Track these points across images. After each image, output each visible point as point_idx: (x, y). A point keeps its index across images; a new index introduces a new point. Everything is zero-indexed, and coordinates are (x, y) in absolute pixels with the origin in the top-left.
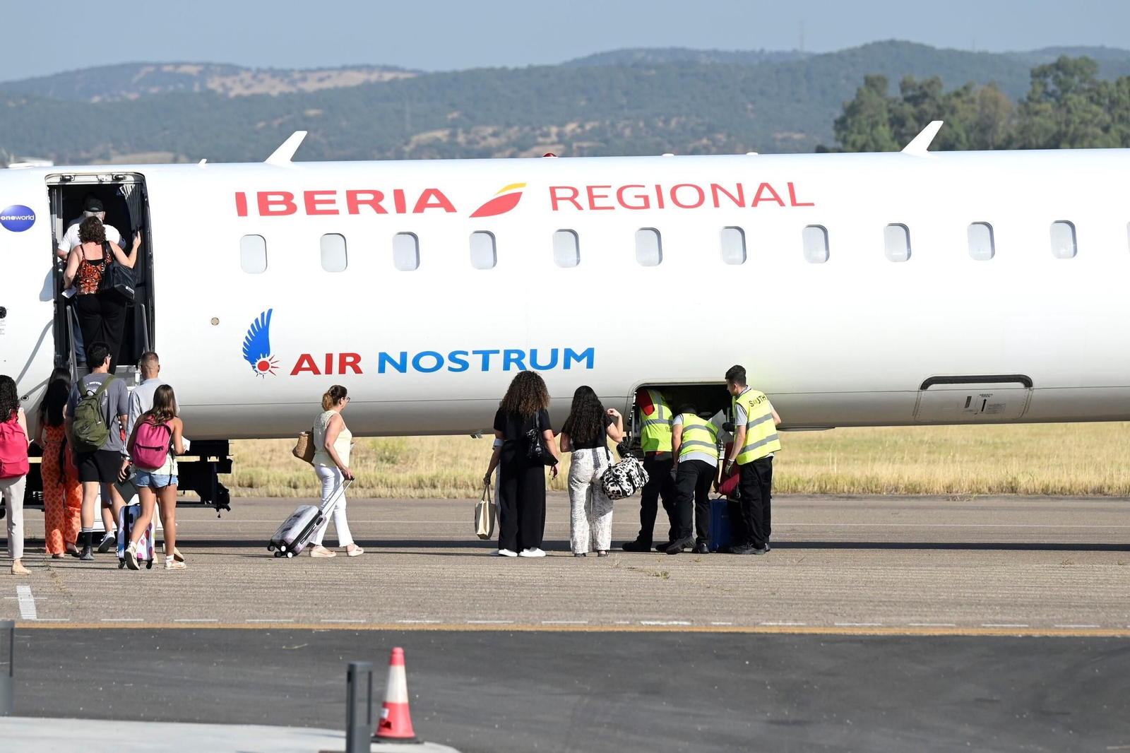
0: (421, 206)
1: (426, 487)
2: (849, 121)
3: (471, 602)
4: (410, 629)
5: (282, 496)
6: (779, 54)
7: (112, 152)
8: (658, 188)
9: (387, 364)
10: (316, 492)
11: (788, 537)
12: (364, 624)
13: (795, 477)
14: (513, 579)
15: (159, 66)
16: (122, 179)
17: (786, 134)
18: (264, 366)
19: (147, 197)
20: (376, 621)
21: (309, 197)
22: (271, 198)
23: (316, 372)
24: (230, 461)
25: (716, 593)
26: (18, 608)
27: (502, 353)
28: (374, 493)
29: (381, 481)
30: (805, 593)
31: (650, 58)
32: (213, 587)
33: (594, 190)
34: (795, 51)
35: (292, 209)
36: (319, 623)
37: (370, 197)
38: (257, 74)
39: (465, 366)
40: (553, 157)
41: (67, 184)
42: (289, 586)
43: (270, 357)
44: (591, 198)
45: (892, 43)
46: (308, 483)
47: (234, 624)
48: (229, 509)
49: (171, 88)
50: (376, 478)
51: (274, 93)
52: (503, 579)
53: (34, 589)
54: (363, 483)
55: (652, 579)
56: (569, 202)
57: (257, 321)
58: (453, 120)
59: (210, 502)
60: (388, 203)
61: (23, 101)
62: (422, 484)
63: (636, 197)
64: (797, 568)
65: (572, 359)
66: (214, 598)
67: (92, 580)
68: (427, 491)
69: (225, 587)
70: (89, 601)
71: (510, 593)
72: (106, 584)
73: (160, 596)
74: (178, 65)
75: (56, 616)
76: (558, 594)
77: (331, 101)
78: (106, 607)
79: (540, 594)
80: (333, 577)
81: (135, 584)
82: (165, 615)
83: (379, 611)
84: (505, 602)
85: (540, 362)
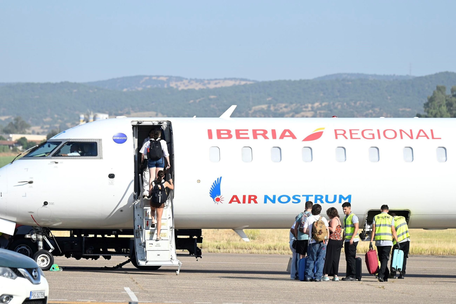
0: (282, 136)
1: (272, 249)
2: (430, 104)
3: (310, 297)
5: (214, 252)
6: (401, 76)
7: (131, 111)
8: (378, 131)
9: (268, 200)
10: (228, 251)
11: (425, 272)
13: (421, 248)
14: (322, 288)
15: (151, 77)
16: (162, 123)
17: (404, 109)
18: (218, 200)
19: (172, 131)
21: (237, 131)
22: (222, 132)
23: (239, 202)
24: (202, 238)
25: (407, 295)
26: (129, 296)
27: (314, 196)
28: (251, 251)
29: (254, 247)
30: (442, 296)
31: (349, 77)
32: (203, 289)
33: (352, 131)
34: (407, 75)
35: (230, 137)
37: (262, 132)
38: (190, 81)
39: (299, 201)
40: (335, 118)
41: (140, 125)
42: (233, 289)
43: (220, 196)
44: (351, 134)
45: (447, 73)
46: (224, 247)
48: (201, 257)
49: (155, 86)
50: (252, 246)
51: (197, 89)
52: (318, 288)
53: (132, 289)
54: (247, 247)
55: (378, 289)
56: (342, 136)
57: (215, 181)
58: (269, 101)
59: (194, 254)
60: (269, 135)
61: (96, 90)
62: (270, 248)
63: (369, 134)
64: (434, 285)
65: (342, 199)
66: (205, 294)
67: (153, 285)
68: (273, 251)
69: (208, 289)
70: (156, 294)
71: (324, 294)
72: (160, 287)
73: (184, 292)
74: (158, 77)
75: (146, 300)
76: (343, 295)
77: (220, 92)
78: (164, 297)
79: (336, 295)
80: (249, 286)
81: (171, 287)
82: (189, 300)
83: (275, 300)
84: (324, 298)
85: (329, 200)
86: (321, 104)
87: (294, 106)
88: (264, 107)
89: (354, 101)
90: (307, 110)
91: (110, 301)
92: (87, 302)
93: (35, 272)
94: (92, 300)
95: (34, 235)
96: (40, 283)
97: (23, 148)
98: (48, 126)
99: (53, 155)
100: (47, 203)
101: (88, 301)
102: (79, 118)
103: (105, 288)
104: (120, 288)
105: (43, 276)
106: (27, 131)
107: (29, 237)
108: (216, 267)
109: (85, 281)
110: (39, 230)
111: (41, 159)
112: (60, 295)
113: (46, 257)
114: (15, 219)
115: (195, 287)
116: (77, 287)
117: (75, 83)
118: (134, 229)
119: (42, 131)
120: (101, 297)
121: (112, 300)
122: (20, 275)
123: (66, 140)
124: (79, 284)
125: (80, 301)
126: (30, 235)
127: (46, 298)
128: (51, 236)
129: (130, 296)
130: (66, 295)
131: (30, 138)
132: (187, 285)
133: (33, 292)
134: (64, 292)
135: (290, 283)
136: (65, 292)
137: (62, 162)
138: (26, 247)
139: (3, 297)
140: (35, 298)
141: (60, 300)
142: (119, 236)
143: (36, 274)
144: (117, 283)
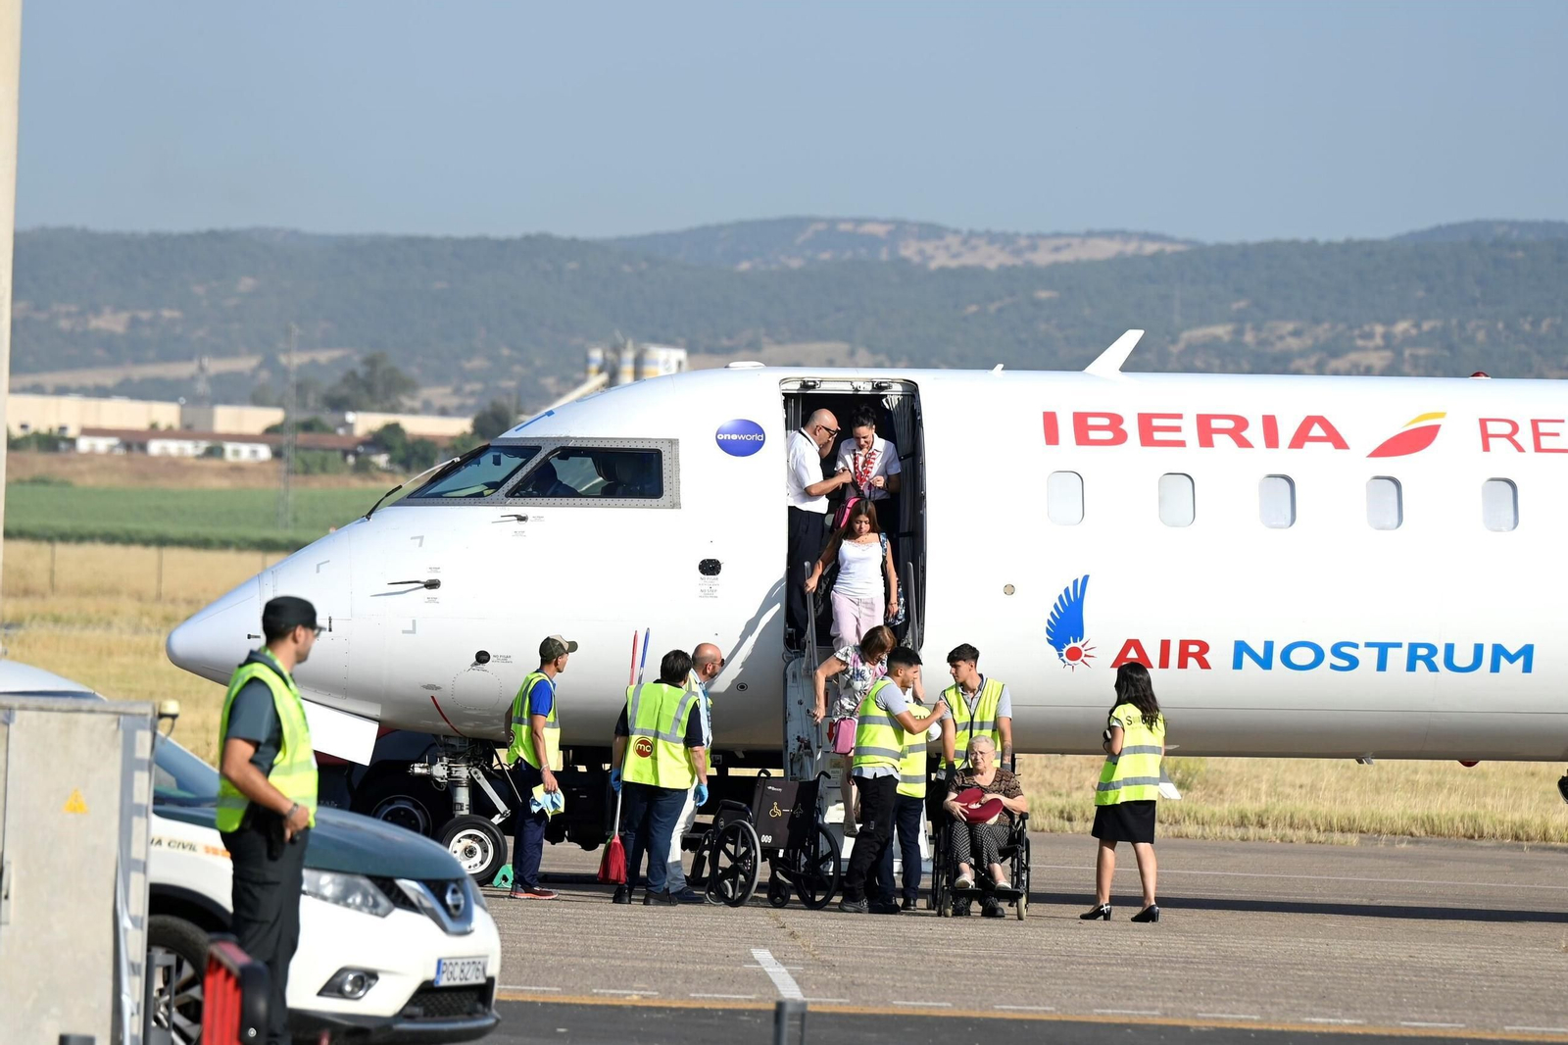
0: (1300, 439)
1: (1252, 825)
3: (1393, 994)
4: (1325, 1030)
5: (1051, 831)
7: (762, 338)
9: (1246, 658)
12: (1259, 1022)
14: (1432, 963)
15: (832, 222)
16: (886, 388)
18: (1075, 654)
19: (920, 414)
20: (1274, 1017)
21: (1145, 421)
22: (1092, 421)
23: (1147, 664)
26: (771, 981)
27: (1405, 648)
29: (1189, 815)
31: (1515, 234)
32: (1022, 959)
33: (1540, 425)
35: (1120, 437)
36: (1197, 1018)
37: (1229, 424)
38: (969, 238)
39: (1354, 663)
40: (1484, 378)
41: (809, 391)
42: (1126, 963)
43: (1083, 642)
44: (1537, 435)
47: (1079, 1015)
49: (848, 255)
50: (1181, 810)
51: (992, 265)
52: (1416, 963)
53: (777, 954)
56: (1505, 441)
57: (1067, 591)
58: (1240, 311)
60: (1255, 433)
61: (644, 265)
62: (1246, 822)
65: (1503, 659)
66: (1032, 976)
67: (849, 944)
68: (1252, 831)
69: (1040, 960)
70: (863, 975)
71: (1439, 983)
72: (873, 951)
73: (957, 970)
74: (859, 222)
75: (829, 994)
76: (1506, 987)
77: (1070, 279)
78: (891, 983)
79: (1482, 987)
80: (1181, 951)
81: (913, 952)
82: (979, 998)
83: (1272, 1004)
84: (1440, 997)
85: (1457, 662)
86: (1417, 326)
87: (1323, 331)
88: (1222, 331)
89: (1530, 319)
90: (1371, 344)
91: (706, 995)
92: (628, 998)
93: (454, 892)
94: (646, 990)
95: (438, 765)
96: (471, 931)
97: (391, 461)
98: (477, 386)
99: (509, 491)
100: (486, 658)
101: (630, 995)
102: (587, 360)
103: (687, 949)
104: (737, 952)
105: (483, 907)
106: (407, 402)
107: (425, 771)
108: (1061, 884)
109: (616, 925)
110: (458, 750)
111: (470, 504)
112: (534, 972)
113: (482, 840)
114: (375, 711)
115: (994, 953)
116: (590, 946)
117: (574, 241)
118: (783, 748)
119: (454, 401)
120: (675, 982)
121: (714, 993)
122: (402, 901)
123: (556, 442)
124: (597, 934)
125: (604, 994)
126: (426, 765)
127: (491, 981)
128: (499, 767)
129: (775, 980)
130: (554, 974)
131: (417, 425)
132: (967, 945)
133: (448, 962)
134: (546, 961)
135: (1321, 944)
136: (552, 961)
137: (540, 518)
138: (410, 804)
139: (345, 974)
140: (452, 983)
141: (536, 991)
142: (733, 772)
143: (459, 900)
144: (725, 934)
